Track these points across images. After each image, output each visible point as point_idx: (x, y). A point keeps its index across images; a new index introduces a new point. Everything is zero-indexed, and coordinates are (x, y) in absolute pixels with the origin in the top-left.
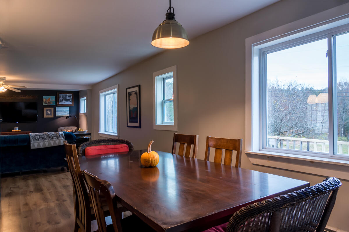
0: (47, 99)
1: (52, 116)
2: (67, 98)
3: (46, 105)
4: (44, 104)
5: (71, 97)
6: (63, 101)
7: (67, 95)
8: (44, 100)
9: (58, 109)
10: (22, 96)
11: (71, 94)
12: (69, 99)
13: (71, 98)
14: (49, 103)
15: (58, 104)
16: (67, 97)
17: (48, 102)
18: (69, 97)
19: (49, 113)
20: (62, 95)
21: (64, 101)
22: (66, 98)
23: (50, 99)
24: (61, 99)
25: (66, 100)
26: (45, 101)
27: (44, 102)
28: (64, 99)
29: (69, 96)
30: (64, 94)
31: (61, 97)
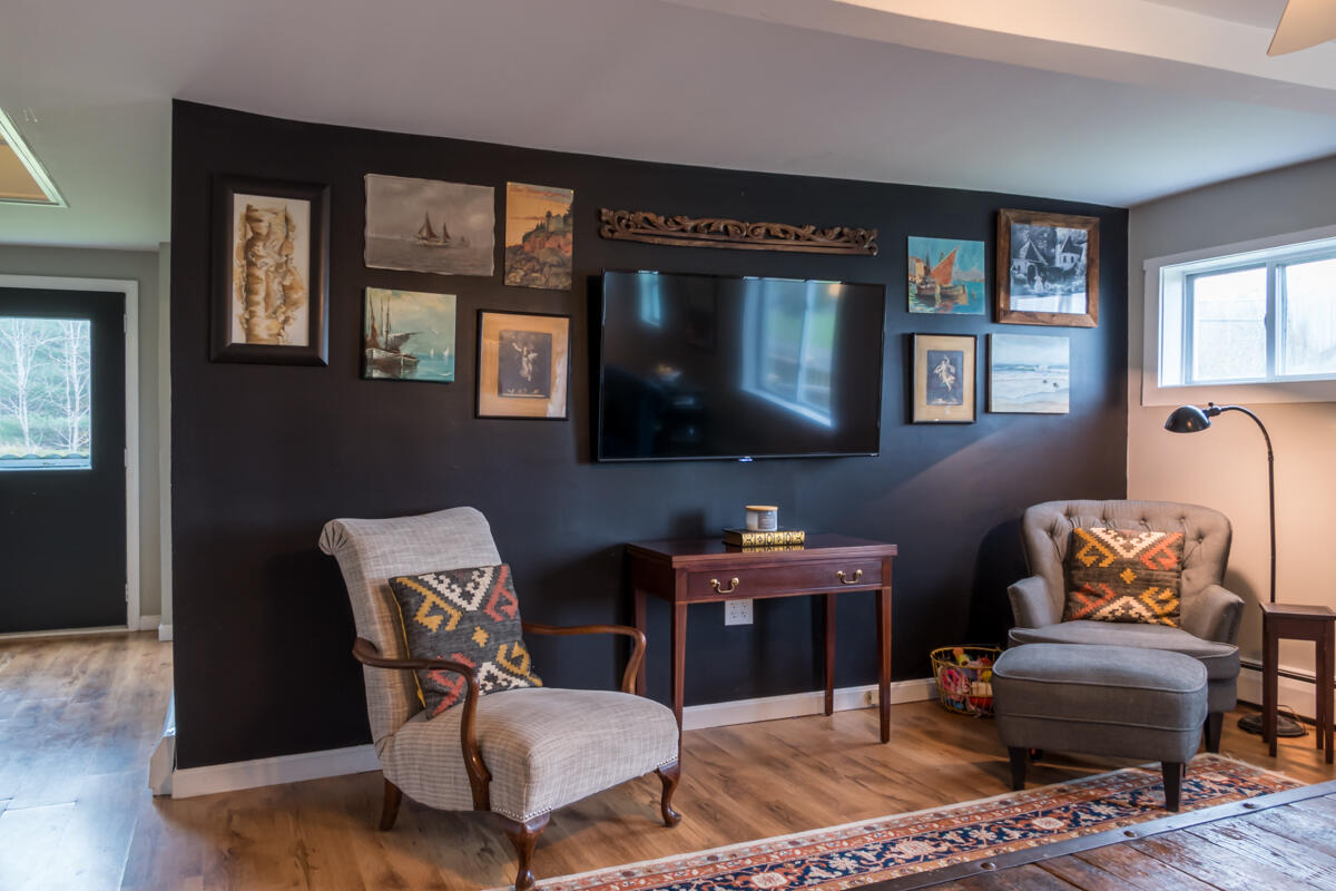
0: (934, 267)
1: (964, 412)
2: (1058, 264)
3: (928, 310)
4: (916, 307)
5: (1079, 251)
6: (1031, 280)
7: (1062, 233)
8: (917, 271)
9: (1005, 348)
10: (776, 228)
11: (1084, 231)
12: (1067, 266)
13: (1084, 258)
14: (944, 296)
15: (1002, 305)
16: (1059, 248)
17: (938, 290)
18: (1069, 256)
19: (948, 380)
20: (1032, 238)
21: (1038, 285)
22: (1051, 259)
23: (950, 262)
24: (1021, 264)
25: (1052, 274)
26: (919, 281)
27: (913, 290)
28: (1040, 266)
29: (1070, 247)
30: (1037, 227)
31: (1023, 252)
